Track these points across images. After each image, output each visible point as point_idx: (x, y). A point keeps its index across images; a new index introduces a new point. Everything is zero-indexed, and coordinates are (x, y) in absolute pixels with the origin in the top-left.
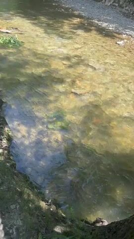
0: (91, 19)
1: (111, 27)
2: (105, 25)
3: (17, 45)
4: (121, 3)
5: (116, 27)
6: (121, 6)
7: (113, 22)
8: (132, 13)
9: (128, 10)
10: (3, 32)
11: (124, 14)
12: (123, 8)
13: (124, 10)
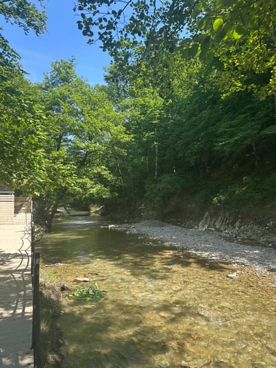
0: (186, 250)
1: (215, 256)
2: (205, 254)
3: (97, 296)
4: (217, 227)
5: (220, 256)
6: (218, 230)
7: (216, 250)
8: (234, 235)
9: (228, 233)
10: (80, 281)
11: (225, 238)
12: (222, 232)
13: (223, 234)
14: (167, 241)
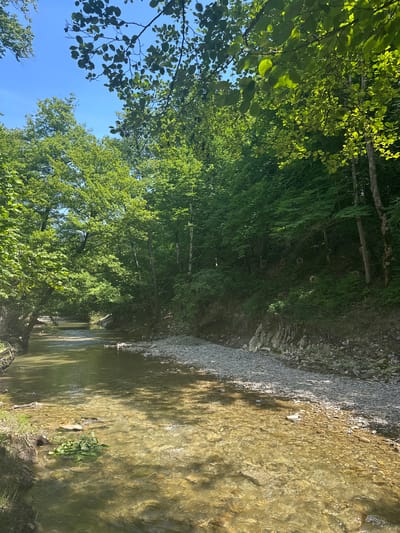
0: (229, 379)
1: (269, 389)
2: (256, 386)
3: (92, 453)
4: (274, 346)
5: (277, 388)
6: (275, 351)
7: (271, 380)
8: (297, 358)
9: (289, 355)
10: (68, 430)
11: (285, 362)
12: (280, 352)
13: (282, 356)
14: (203, 367)
